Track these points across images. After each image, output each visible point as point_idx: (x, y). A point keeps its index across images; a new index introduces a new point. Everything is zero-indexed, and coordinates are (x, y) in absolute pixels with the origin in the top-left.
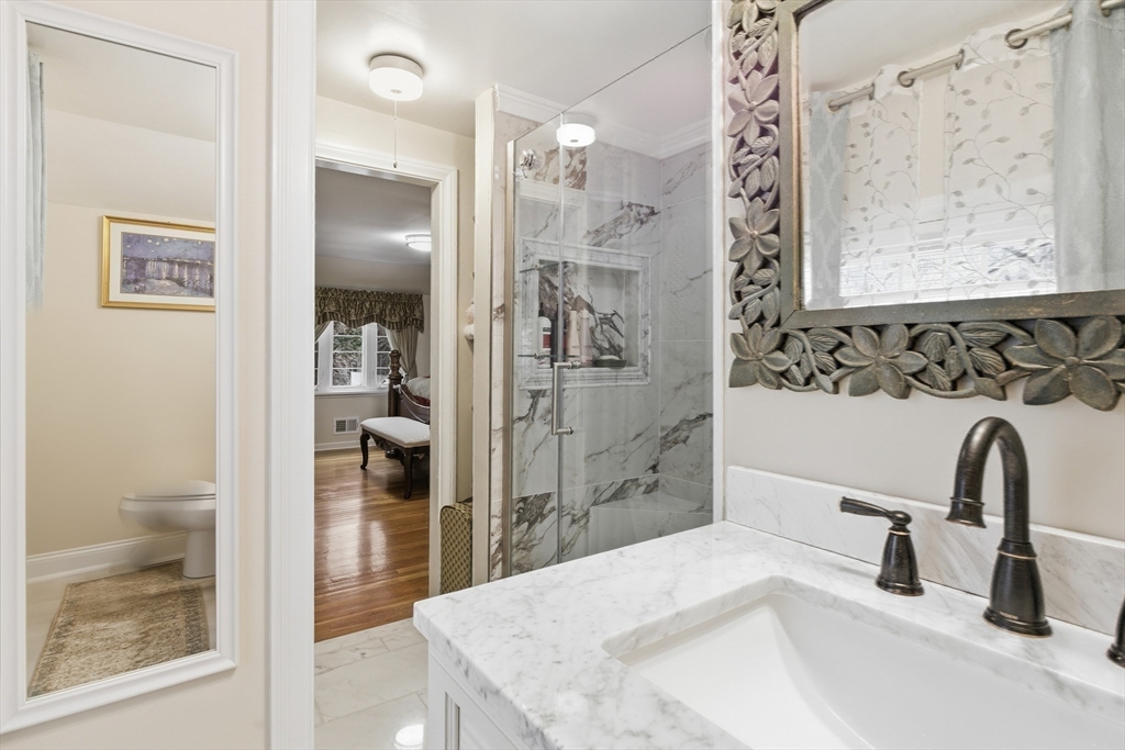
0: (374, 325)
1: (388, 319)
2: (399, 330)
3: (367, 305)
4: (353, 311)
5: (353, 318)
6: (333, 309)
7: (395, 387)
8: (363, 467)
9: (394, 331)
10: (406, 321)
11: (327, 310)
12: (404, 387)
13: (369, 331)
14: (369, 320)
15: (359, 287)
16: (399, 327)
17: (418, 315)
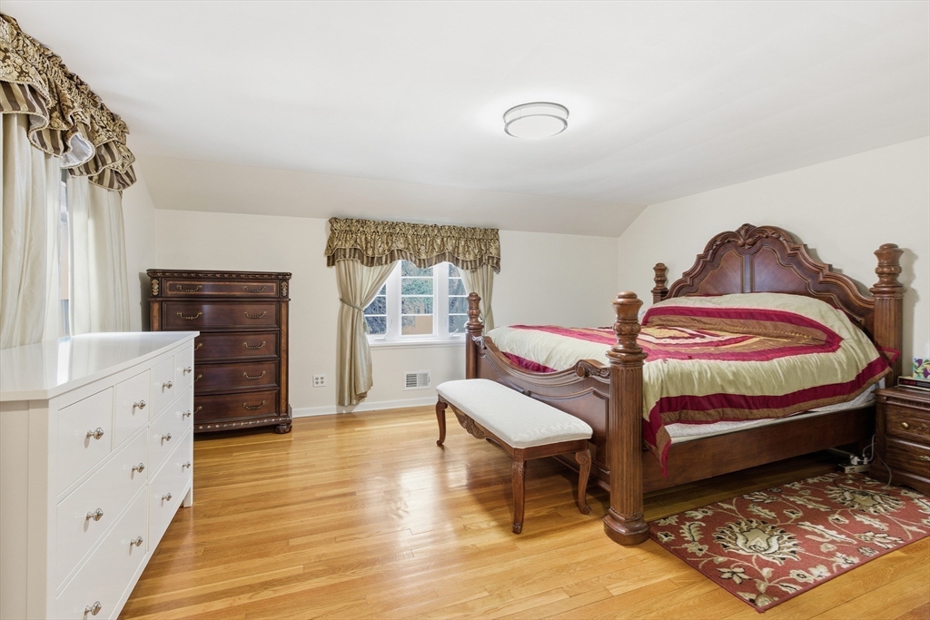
0: (445, 265)
1: (461, 258)
2: (474, 270)
3: (439, 241)
4: (423, 248)
5: (423, 256)
6: (401, 247)
7: (475, 339)
8: (440, 444)
9: (468, 271)
10: (481, 260)
11: (394, 248)
12: (488, 340)
13: (441, 270)
14: (441, 257)
15: (429, 220)
16: (475, 266)
17: (493, 251)
